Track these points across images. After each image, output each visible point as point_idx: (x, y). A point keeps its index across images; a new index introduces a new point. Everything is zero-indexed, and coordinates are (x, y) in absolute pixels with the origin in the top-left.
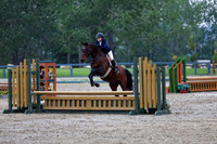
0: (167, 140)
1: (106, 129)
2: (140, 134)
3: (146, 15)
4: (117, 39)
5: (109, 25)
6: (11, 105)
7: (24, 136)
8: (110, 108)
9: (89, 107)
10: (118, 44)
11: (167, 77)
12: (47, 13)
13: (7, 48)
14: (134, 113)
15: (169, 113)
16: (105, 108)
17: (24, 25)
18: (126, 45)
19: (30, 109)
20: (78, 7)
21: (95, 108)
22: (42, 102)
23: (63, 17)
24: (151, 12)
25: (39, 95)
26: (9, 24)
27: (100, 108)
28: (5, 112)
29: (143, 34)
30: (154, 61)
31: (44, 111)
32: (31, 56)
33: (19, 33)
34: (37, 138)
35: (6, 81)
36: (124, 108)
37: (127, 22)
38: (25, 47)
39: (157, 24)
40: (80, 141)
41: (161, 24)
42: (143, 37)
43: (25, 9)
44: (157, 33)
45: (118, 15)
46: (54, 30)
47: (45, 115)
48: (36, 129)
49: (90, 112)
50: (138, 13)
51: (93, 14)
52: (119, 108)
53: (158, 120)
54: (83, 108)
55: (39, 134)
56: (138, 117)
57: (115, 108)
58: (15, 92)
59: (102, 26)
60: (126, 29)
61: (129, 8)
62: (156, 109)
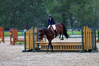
0: (97, 64)
1: (69, 59)
2: (84, 61)
3: (87, 7)
4: (74, 18)
5: (70, 11)
6: (26, 48)
7: (32, 62)
8: (71, 50)
9: (61, 49)
10: (74, 20)
11: (97, 35)
12: (42, 6)
13: (24, 22)
14: (82, 52)
15: (98, 52)
16: (68, 50)
17: (31, 11)
18: (78, 20)
19: (34, 50)
20: (56, 3)
21: (64, 50)
22: (40, 47)
23: (49, 8)
24: (89, 5)
25: (38, 44)
26: (24, 11)
27: (66, 50)
28: (23, 51)
29: (86, 16)
30: (91, 28)
31: (40, 51)
32: (35, 26)
33: (29, 15)
34: (37, 63)
35: (23, 37)
36: (77, 50)
37: (78, 10)
38: (32, 22)
39: (92, 11)
40: (57, 65)
41: (94, 11)
42: (86, 17)
43: (32, 4)
44: (92, 15)
45: (74, 7)
46: (45, 14)
47: (41, 53)
48: (37, 59)
49: (62, 51)
50: (84, 6)
51: (63, 6)
52: (75, 50)
53: (93, 55)
54: (58, 49)
55: (38, 61)
56: (83, 53)
57: (73, 50)
58: (28, 42)
59: (67, 12)
60: (78, 13)
61: (80, 4)
62: (92, 50)
